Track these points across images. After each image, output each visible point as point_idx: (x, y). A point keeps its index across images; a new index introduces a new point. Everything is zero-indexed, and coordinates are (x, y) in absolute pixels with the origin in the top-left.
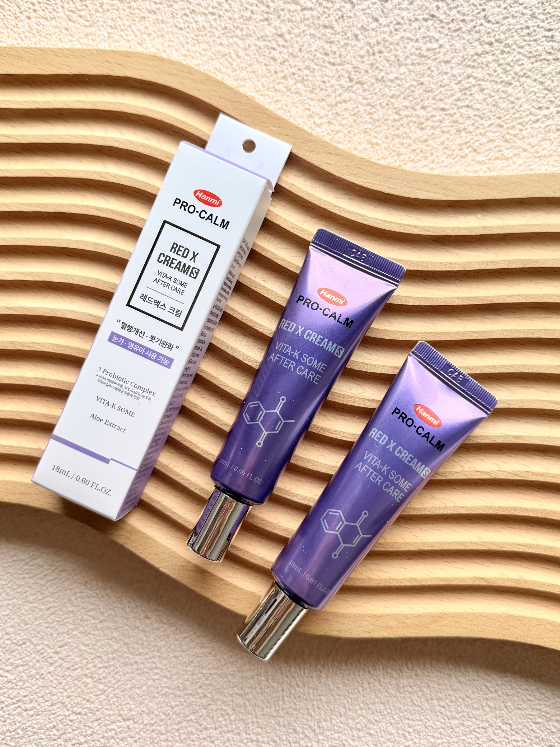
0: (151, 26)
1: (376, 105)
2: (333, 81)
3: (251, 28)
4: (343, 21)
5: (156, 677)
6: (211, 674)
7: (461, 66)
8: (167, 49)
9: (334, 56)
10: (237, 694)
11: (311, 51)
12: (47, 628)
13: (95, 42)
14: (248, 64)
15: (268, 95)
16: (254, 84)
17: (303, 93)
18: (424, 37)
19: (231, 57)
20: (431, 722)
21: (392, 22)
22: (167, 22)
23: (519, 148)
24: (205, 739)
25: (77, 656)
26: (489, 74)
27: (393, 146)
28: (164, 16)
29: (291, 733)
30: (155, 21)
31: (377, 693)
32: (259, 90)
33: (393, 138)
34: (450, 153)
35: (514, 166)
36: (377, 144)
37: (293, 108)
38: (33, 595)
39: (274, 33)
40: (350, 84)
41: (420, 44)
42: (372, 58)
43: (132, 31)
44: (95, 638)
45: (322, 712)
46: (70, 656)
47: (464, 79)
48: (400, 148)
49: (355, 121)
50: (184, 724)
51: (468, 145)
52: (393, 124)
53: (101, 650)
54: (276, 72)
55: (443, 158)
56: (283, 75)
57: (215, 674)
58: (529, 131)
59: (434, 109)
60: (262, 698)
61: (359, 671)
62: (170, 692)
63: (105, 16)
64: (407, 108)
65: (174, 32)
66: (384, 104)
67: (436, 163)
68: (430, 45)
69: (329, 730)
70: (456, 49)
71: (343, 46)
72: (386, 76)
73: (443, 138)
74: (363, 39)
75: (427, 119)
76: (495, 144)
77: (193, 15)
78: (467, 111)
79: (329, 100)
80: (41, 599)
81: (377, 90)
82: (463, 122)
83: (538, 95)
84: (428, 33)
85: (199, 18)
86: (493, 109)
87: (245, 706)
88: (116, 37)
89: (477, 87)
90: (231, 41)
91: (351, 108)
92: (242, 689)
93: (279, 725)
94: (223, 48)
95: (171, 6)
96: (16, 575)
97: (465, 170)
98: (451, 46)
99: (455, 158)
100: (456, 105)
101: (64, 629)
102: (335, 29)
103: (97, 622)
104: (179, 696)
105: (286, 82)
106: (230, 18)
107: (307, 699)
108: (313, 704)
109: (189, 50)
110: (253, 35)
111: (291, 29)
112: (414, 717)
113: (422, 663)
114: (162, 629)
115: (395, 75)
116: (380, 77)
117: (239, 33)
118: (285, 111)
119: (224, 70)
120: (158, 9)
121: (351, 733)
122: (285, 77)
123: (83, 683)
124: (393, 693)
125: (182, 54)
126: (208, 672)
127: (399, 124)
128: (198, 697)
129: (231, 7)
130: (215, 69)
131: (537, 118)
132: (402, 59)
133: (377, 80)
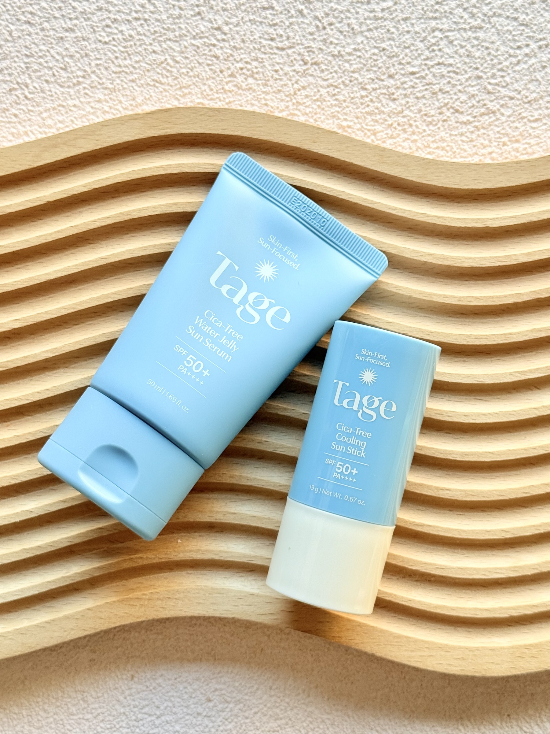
0: (71, 46)
1: (339, 84)
2: (287, 69)
3: (183, 26)
7: (422, 21)
8: (95, 69)
9: (281, 40)
11: (255, 39)
13: (13, 77)
14: (189, 68)
15: (218, 98)
16: (200, 88)
17: (256, 87)
19: (168, 64)
22: (89, 38)
23: (504, 97)
26: (455, 23)
27: (367, 125)
28: (84, 32)
30: (75, 40)
32: (208, 95)
33: (365, 117)
34: (430, 119)
36: (349, 127)
39: (209, 27)
40: (305, 67)
42: (323, 32)
43: (52, 56)
47: (429, 34)
48: (374, 126)
49: (319, 106)
51: (448, 106)
52: (361, 101)
54: (221, 72)
55: (425, 127)
56: (230, 72)
58: (512, 75)
59: (403, 75)
63: (16, 45)
64: (373, 80)
65: (99, 47)
66: (347, 82)
67: (417, 133)
70: (413, 3)
71: (288, 27)
72: (342, 49)
73: (419, 105)
75: (398, 88)
76: (477, 99)
77: (116, 25)
78: (439, 69)
79: (285, 89)
81: (336, 68)
82: (436, 82)
85: (123, 28)
86: (467, 60)
89: (445, 39)
90: (164, 46)
91: (312, 94)
94: (157, 55)
95: (88, 19)
99: (436, 125)
100: (426, 65)
102: (276, 8)
105: (235, 79)
106: (158, 20)
109: (120, 66)
110: (188, 34)
111: (227, 19)
114: (228, 710)
115: (353, 47)
116: (336, 53)
117: (171, 35)
119: (164, 80)
120: (76, 25)
122: (232, 75)
127: (367, 99)
129: (156, 7)
130: (153, 80)
131: (517, 59)
132: (356, 27)
133: (333, 56)
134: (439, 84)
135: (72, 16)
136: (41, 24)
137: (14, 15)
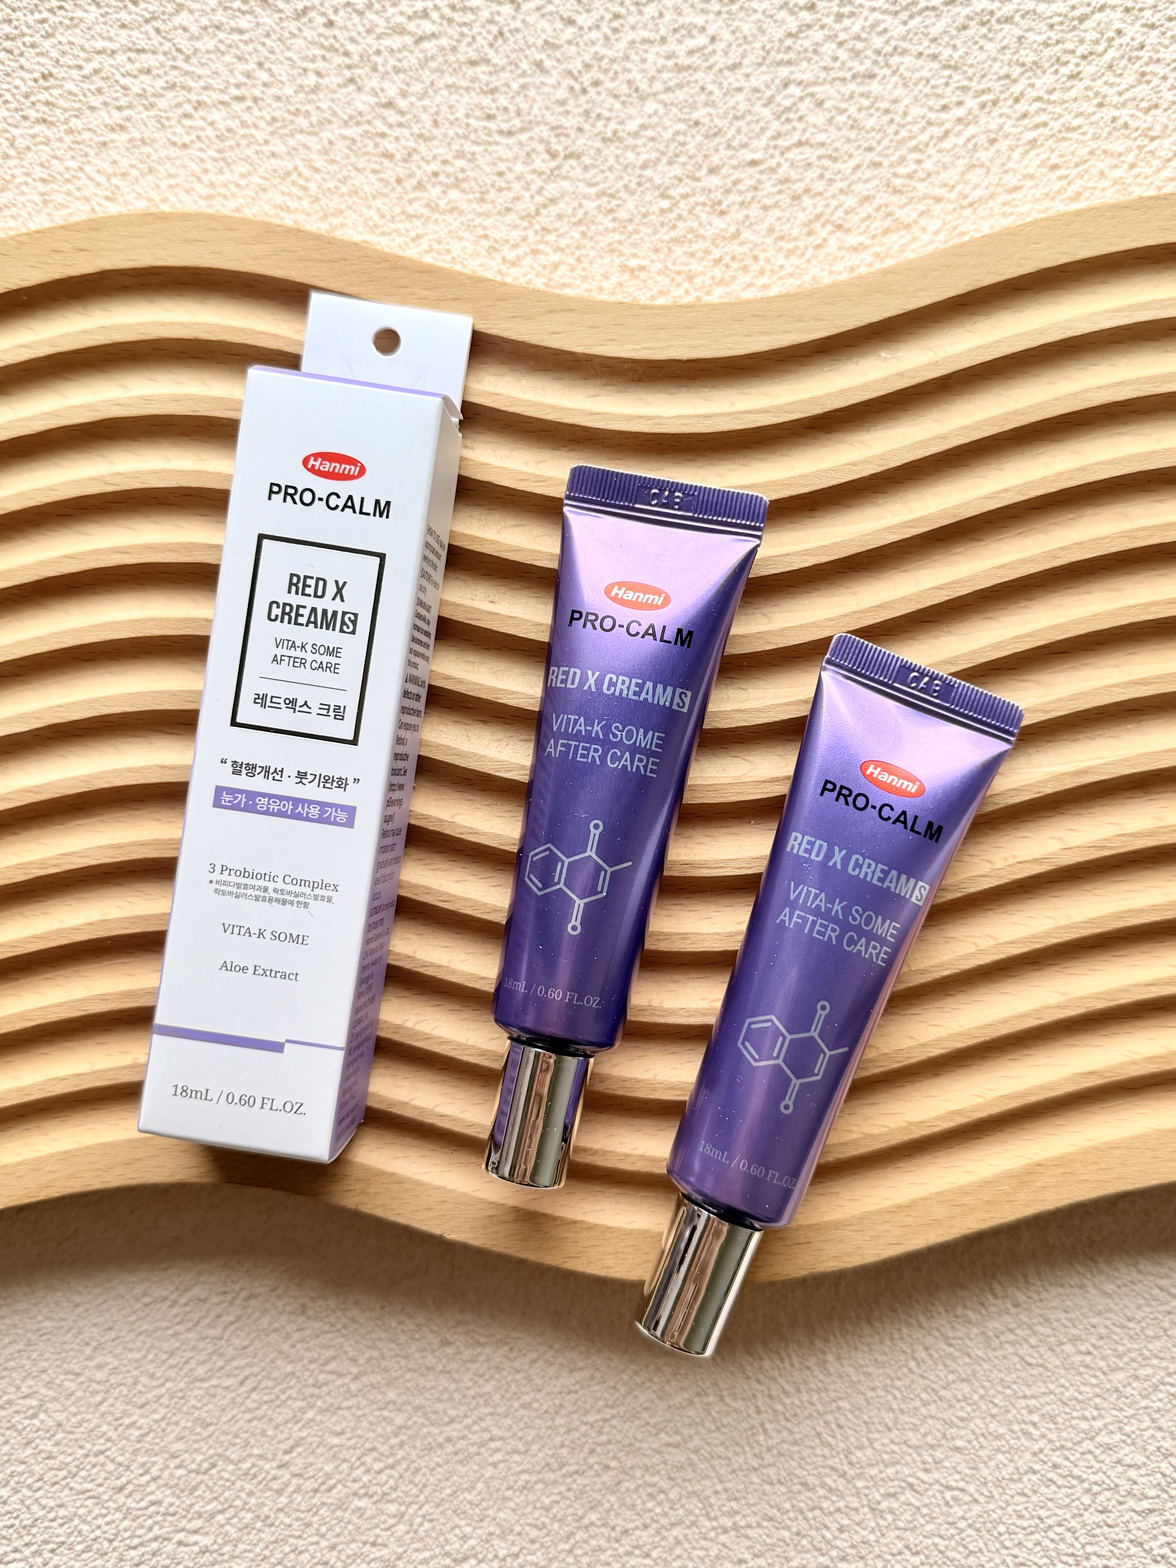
0: (122, 156)
1: (618, 191)
2: (519, 168)
3: (324, 106)
4: (505, 41)
5: (498, 1457)
6: (605, 1420)
7: (764, 68)
8: (168, 195)
9: (506, 117)
10: (668, 1445)
11: (457, 119)
12: (250, 1421)
13: (20, 220)
14: (339, 180)
15: (397, 231)
16: (361, 216)
17: (464, 206)
18: (675, 31)
19: (300, 175)
20: (1071, 1390)
21: (602, 18)
22: (154, 141)
23: (924, 198)
24: (629, 1554)
25: (327, 1461)
26: (825, 68)
27: (674, 264)
28: (144, 129)
29: (799, 1492)
30: (129, 145)
31: (948, 1362)
32: (376, 226)
33: (669, 249)
34: (790, 246)
35: (927, 237)
36: (642, 268)
37: (452, 242)
38: (203, 1363)
39: (372, 103)
40: (553, 164)
41: (672, 46)
42: (583, 99)
43: (89, 178)
44: (353, 1415)
45: (849, 1432)
46: (312, 1465)
47: (778, 91)
48: (689, 264)
49: (584, 234)
50: (580, 1535)
51: (822, 220)
52: (661, 219)
53: (371, 1435)
54: (399, 181)
55: (781, 260)
56: (414, 182)
57: (613, 1417)
58: (935, 159)
59: (735, 168)
60: (722, 1438)
61: (899, 1330)
62: (534, 1478)
63: (24, 163)
64: (680, 180)
65: (173, 155)
66: (633, 185)
67: (768, 273)
68: (690, 44)
69: (872, 1465)
70: (745, 37)
71: (518, 93)
72: (620, 128)
73: (769, 221)
74: (554, 67)
75: (727, 192)
76: (875, 204)
77: (202, 113)
78: (801, 153)
79: (520, 206)
80: (222, 1368)
81: (611, 161)
82: (799, 177)
83: (932, 82)
84: (681, 20)
85: (215, 115)
86: (853, 135)
87: (692, 1464)
88: (60, 199)
89: (809, 99)
90: (292, 142)
91: (570, 211)
92: (677, 1432)
93: (771, 1483)
94: (279, 162)
95: (152, 105)
96: (158, 1334)
97: (831, 272)
98: (733, 32)
99: (803, 254)
100: (775, 147)
101: (287, 1413)
102: (494, 61)
103: (347, 1380)
104: (555, 1482)
105: (426, 195)
106: (278, 98)
107: (811, 1415)
108: (827, 1423)
110: (334, 119)
111: (405, 87)
112: (1035, 1390)
113: (1019, 1277)
114: (482, 1358)
115: (639, 121)
116: (609, 134)
117: (303, 122)
118: (438, 253)
119: (294, 205)
120: (128, 119)
121: (918, 1459)
122: (420, 186)
123: (354, 1512)
124: (980, 1353)
125: (200, 197)
126: (599, 1417)
127: (672, 216)
128: (592, 1473)
129: (272, 75)
130: (275, 207)
131: (943, 129)
132: (643, 86)
133: (605, 140)
134: (801, 180)
135: (123, 102)
136: (66, 122)
137: (16, 110)
